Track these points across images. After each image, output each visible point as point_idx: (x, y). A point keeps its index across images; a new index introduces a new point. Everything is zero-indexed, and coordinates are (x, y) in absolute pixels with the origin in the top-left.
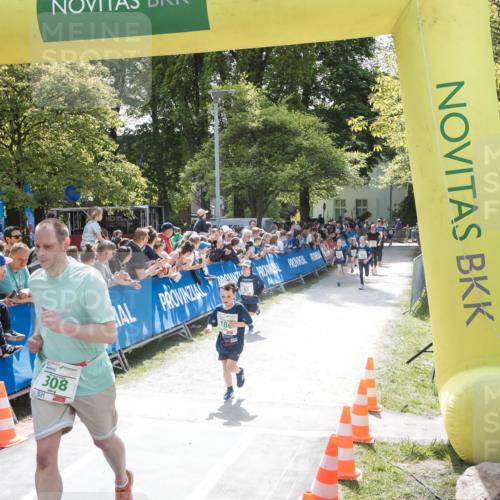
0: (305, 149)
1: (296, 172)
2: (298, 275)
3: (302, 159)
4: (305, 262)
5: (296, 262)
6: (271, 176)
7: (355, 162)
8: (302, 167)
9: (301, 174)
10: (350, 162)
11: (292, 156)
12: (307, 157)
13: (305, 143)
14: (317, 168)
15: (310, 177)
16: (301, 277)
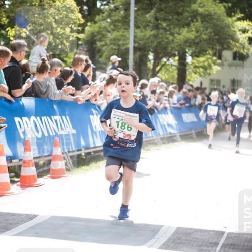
0: (201, 14)
1: (192, 35)
2: (191, 129)
3: (198, 24)
4: (195, 120)
5: (188, 117)
6: (167, 38)
7: (244, 31)
8: (197, 32)
9: (196, 37)
10: (240, 30)
11: (187, 21)
12: (202, 22)
13: (200, 10)
14: (210, 33)
15: (204, 41)
16: (193, 132)
